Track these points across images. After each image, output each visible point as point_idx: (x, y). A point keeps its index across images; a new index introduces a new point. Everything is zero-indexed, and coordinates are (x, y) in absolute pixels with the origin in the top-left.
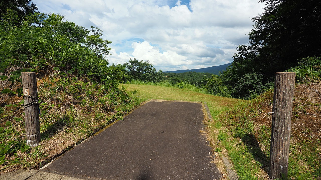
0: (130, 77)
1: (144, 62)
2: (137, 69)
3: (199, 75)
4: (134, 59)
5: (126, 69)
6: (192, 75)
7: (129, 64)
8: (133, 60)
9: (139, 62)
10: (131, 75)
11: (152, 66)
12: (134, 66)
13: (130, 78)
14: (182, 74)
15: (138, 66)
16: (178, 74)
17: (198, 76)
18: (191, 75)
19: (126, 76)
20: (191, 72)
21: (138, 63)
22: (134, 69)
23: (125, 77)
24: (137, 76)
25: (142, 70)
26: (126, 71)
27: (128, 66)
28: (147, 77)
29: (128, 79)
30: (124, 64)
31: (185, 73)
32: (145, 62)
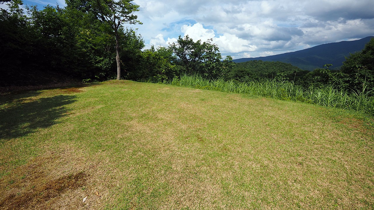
0: (179, 68)
1: (202, 43)
2: (191, 55)
3: (266, 65)
4: (187, 36)
5: (174, 55)
6: (258, 64)
7: (178, 46)
8: (184, 39)
9: (195, 41)
10: (181, 65)
11: (216, 49)
12: (186, 49)
13: (180, 71)
14: (244, 64)
15: (192, 50)
16: (238, 64)
17: (264, 66)
18: (256, 64)
19: (172, 67)
20: (256, 60)
21: (193, 44)
22: (185, 55)
23: (171, 69)
24: (190, 66)
25: (200, 57)
26: (174, 59)
27: (176, 49)
28: (208, 69)
29: (176, 71)
30: (170, 46)
31: (248, 62)
32: (204, 43)
